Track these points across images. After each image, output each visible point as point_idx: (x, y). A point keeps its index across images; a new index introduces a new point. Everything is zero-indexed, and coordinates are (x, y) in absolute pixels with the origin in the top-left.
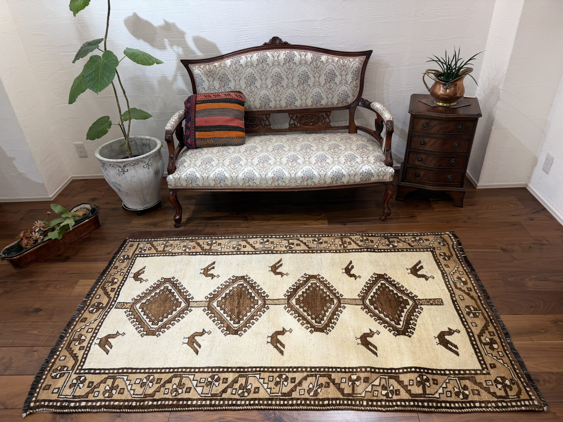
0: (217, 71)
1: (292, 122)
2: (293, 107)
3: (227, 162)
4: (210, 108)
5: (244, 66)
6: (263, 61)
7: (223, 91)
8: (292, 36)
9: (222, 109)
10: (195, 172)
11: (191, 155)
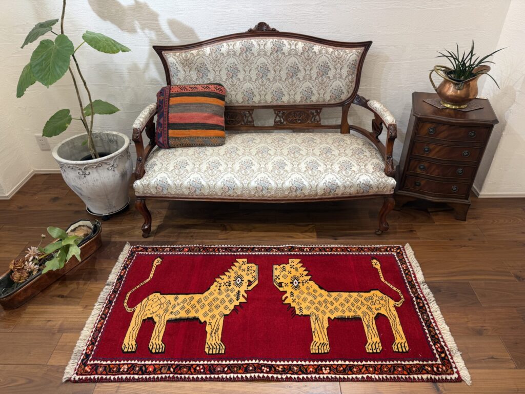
0: (195, 60)
1: (278, 119)
2: (280, 103)
3: (204, 167)
4: (186, 102)
5: (225, 55)
6: (247, 50)
7: (201, 82)
8: (281, 22)
9: (200, 103)
10: (166, 179)
11: (163, 157)
